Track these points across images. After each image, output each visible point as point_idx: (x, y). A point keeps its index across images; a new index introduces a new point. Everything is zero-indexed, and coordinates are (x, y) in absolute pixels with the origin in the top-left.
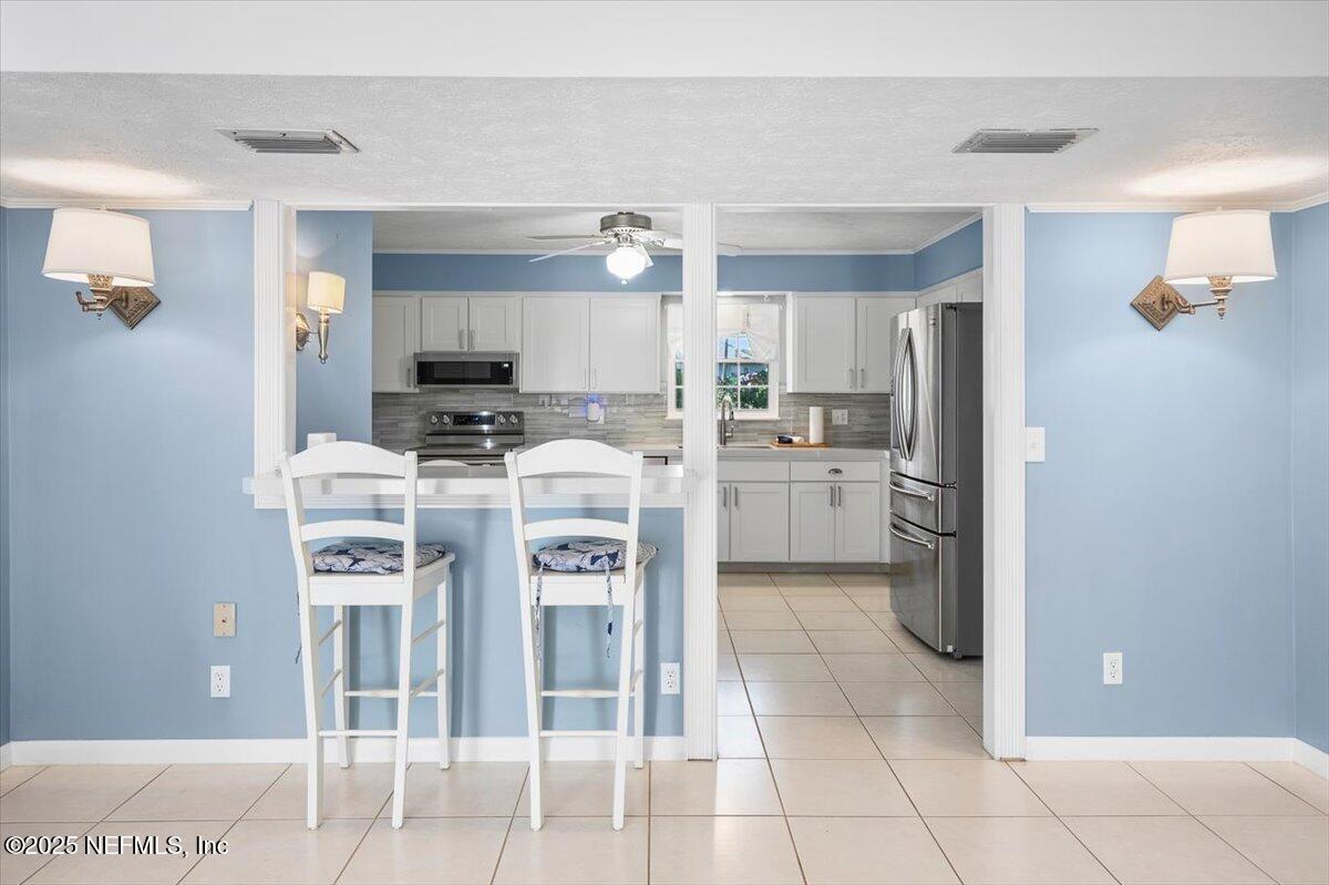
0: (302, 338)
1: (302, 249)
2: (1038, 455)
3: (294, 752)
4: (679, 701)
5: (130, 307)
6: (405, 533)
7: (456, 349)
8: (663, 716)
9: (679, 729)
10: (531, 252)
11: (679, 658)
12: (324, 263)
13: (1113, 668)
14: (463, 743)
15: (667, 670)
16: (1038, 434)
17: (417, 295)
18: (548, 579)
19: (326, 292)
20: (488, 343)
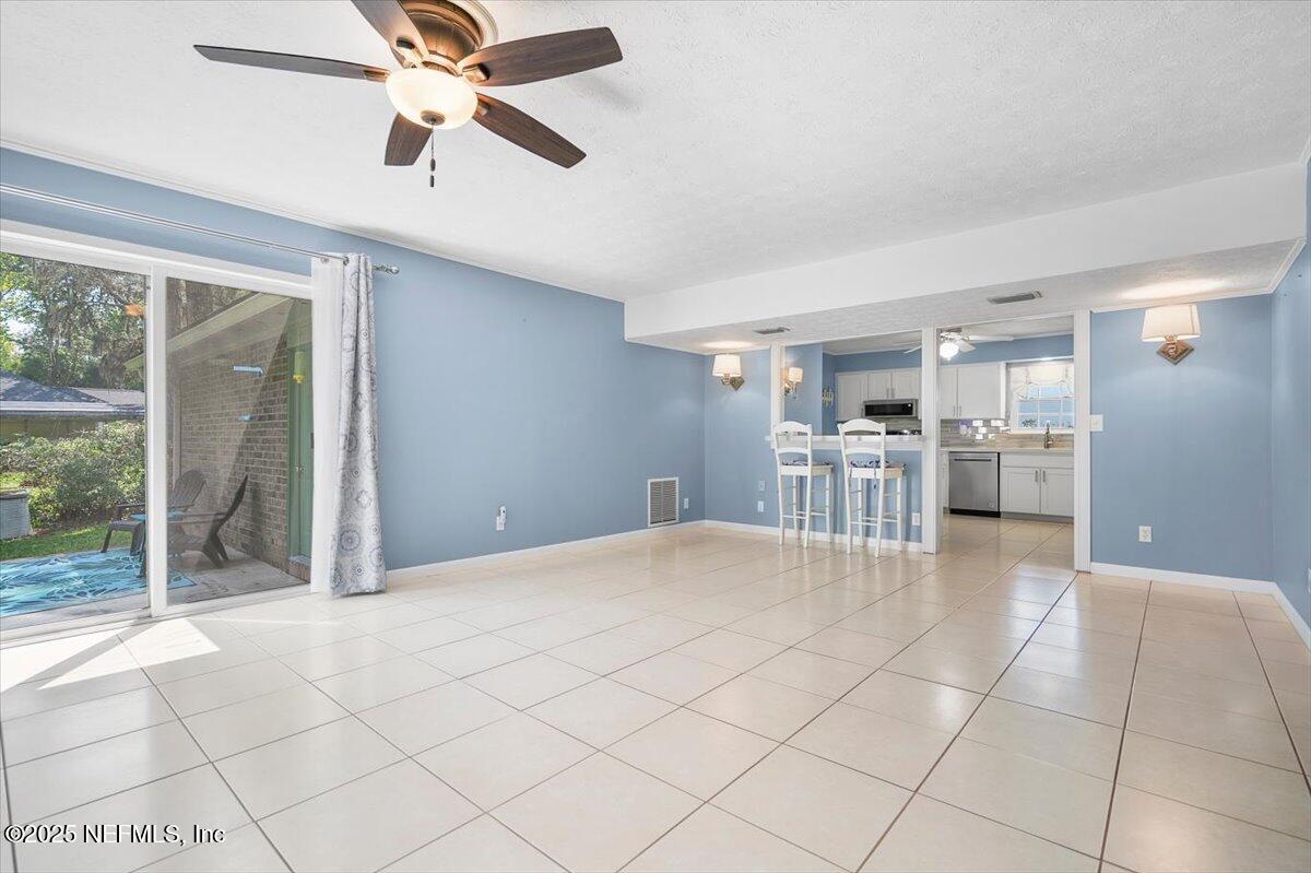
0: (787, 391)
1: (788, 359)
2: (1100, 428)
3: (776, 532)
4: (919, 528)
5: (736, 383)
6: (808, 452)
7: (885, 398)
8: (913, 534)
9: (920, 540)
10: (906, 348)
11: (920, 511)
12: (796, 365)
13: (1145, 534)
14: (837, 536)
15: (915, 515)
16: (1099, 418)
17: (867, 372)
18: (854, 469)
19: (796, 375)
20: (901, 395)
